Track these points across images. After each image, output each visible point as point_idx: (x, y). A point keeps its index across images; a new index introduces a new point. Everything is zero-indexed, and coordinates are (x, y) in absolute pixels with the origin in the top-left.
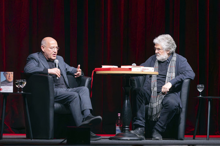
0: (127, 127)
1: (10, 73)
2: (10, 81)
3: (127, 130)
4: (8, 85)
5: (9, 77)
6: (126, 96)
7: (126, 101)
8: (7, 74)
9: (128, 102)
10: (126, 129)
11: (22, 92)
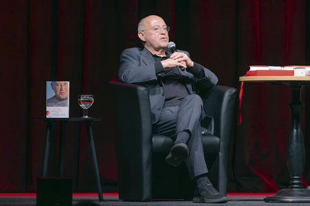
0: (297, 179)
1: (63, 82)
2: (62, 97)
3: (296, 184)
4: (59, 105)
5: (61, 90)
6: (295, 121)
7: (295, 130)
8: (57, 84)
9: (297, 132)
10: (296, 182)
11: (87, 117)
